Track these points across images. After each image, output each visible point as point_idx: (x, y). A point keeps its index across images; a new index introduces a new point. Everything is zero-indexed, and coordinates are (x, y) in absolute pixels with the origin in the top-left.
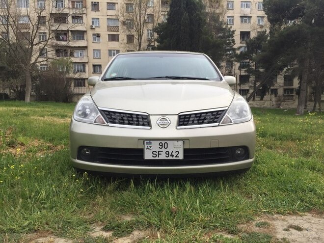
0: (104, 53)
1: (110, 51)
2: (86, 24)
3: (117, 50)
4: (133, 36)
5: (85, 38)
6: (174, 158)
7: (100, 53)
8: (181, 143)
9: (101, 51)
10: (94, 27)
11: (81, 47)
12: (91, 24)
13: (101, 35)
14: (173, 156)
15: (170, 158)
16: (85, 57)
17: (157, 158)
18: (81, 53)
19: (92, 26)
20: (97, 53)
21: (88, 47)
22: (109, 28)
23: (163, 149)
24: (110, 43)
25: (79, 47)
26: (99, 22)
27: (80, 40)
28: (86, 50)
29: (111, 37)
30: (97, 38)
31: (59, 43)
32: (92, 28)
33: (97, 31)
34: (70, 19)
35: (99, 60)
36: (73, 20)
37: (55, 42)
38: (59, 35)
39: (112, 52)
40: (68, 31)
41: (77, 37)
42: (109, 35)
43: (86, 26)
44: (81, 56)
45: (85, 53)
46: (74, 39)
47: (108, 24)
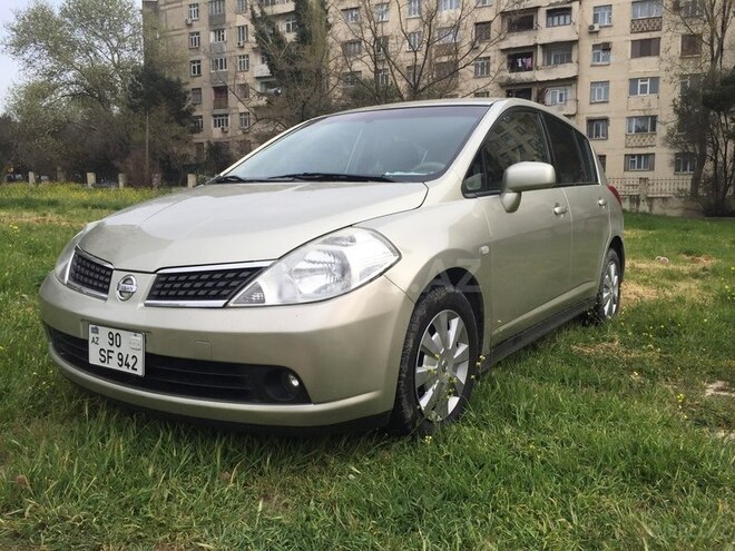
0: (619, 88)
1: (633, 81)
2: (577, 23)
3: (652, 78)
4: (700, 36)
5: (574, 58)
6: (130, 371)
7: (607, 90)
8: (139, 338)
9: (611, 85)
10: (596, 28)
11: (562, 80)
12: (590, 22)
13: (613, 46)
14: (128, 365)
15: (124, 369)
16: (569, 103)
17: (105, 365)
18: (561, 95)
19: (592, 27)
20: (600, 90)
21: (580, 78)
22: (636, 25)
23: (114, 348)
24: (635, 61)
25: (558, 80)
26: (610, 14)
27: (562, 63)
28: (574, 86)
29: (639, 46)
30: (602, 54)
31: (513, 76)
32: (592, 32)
33: (604, 37)
34: (541, 18)
35: (603, 107)
36: (550, 19)
37: (507, 74)
38: (516, 58)
39: (640, 83)
40: (535, 46)
41: (556, 57)
42: (632, 41)
43: (577, 28)
44: (561, 100)
45: (570, 93)
46: (549, 63)
47: (634, 14)
